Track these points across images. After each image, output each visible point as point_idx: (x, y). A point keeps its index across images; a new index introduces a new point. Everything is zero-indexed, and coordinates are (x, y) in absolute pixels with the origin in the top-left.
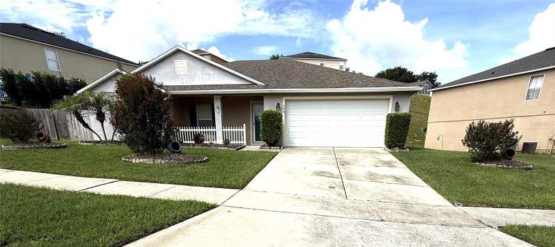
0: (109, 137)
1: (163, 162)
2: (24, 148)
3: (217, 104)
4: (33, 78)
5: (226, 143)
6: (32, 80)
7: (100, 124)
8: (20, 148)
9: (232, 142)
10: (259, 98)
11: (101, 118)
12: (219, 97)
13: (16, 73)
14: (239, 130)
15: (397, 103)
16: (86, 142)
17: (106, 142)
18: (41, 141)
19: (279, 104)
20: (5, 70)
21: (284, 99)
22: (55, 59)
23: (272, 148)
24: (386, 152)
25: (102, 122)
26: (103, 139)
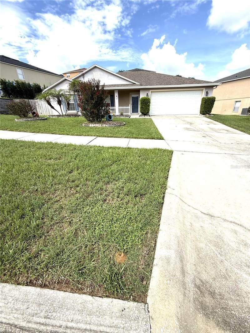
0: (64, 113)
1: (107, 126)
2: (28, 121)
3: (116, 95)
4: (15, 83)
5: (122, 115)
6: (15, 85)
7: (59, 106)
8: (26, 120)
9: (125, 114)
10: (138, 91)
11: (60, 103)
12: (116, 91)
13: (7, 81)
14: (127, 107)
15: (207, 92)
16: (53, 116)
17: (63, 116)
18: (35, 116)
19: (147, 94)
20: (2, 80)
21: (150, 91)
22: (22, 74)
23: (146, 116)
24: (202, 117)
25: (60, 105)
26: (61, 114)
